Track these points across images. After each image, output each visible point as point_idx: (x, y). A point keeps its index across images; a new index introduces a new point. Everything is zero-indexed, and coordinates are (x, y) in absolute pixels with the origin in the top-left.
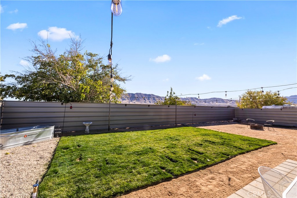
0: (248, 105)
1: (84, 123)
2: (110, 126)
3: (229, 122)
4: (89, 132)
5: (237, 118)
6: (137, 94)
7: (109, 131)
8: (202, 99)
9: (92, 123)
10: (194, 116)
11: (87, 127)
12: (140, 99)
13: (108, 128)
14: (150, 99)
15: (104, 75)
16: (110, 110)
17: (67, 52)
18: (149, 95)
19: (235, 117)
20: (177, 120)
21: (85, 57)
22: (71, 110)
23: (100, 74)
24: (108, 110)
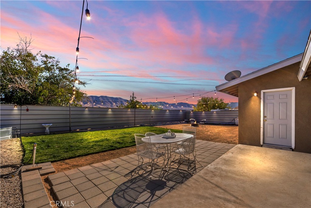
0: (202, 109)
1: (43, 125)
2: (71, 127)
3: (180, 122)
4: (49, 133)
5: (187, 119)
6: (102, 97)
7: (70, 131)
8: (170, 104)
9: (52, 124)
10: (151, 118)
11: (47, 129)
12: (106, 103)
13: (69, 129)
14: (117, 103)
15: (61, 77)
16: (70, 113)
17: (15, 51)
18: (117, 99)
19: (186, 119)
20: (136, 122)
21: (38, 57)
22: (27, 113)
23: (56, 77)
24: (68, 113)
